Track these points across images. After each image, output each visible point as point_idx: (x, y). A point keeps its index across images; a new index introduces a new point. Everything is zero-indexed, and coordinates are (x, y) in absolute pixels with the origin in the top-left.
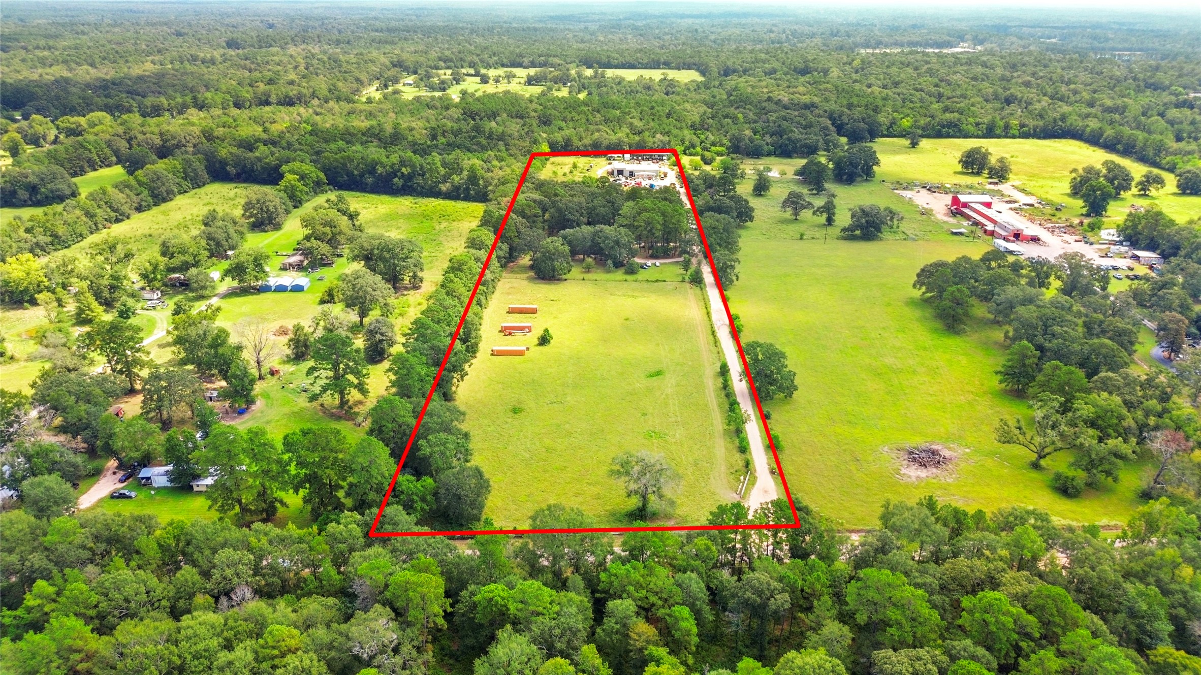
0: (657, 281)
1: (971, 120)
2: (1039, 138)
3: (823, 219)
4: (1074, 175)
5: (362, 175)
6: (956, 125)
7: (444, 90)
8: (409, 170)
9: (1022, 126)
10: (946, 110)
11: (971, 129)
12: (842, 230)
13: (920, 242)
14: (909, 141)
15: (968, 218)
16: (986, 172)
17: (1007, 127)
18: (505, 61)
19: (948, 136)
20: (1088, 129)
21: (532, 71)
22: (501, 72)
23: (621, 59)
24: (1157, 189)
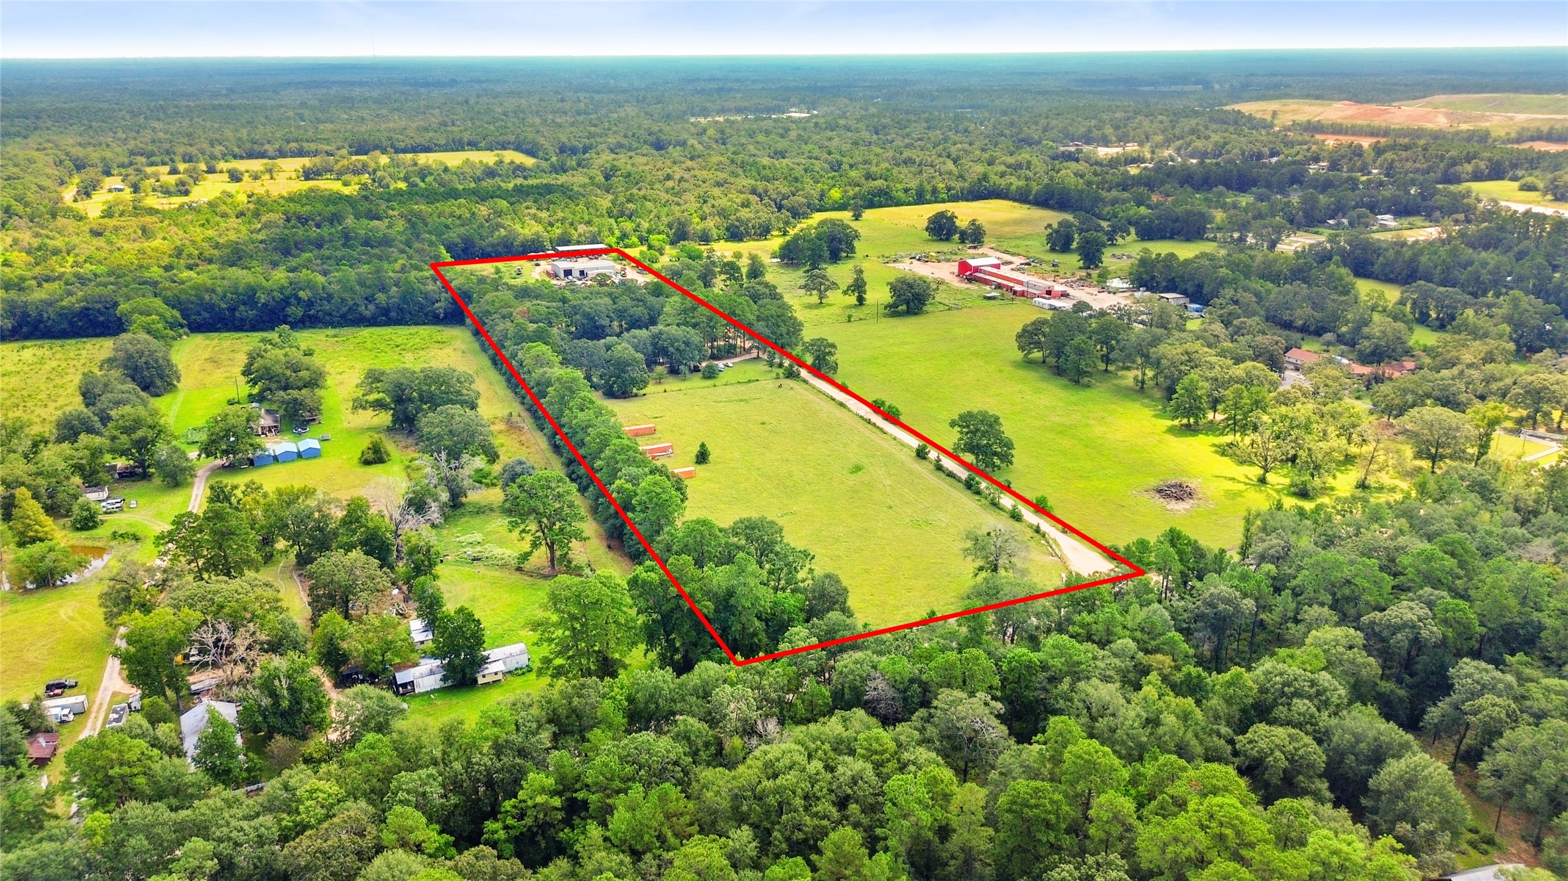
0: (750, 381)
1: (899, 186)
2: (967, 200)
3: (853, 300)
4: (1050, 231)
5: (233, 309)
6: (886, 193)
7: (186, 193)
8: (310, 294)
9: (949, 189)
10: (869, 177)
11: (901, 195)
12: (886, 308)
13: (965, 310)
14: (851, 214)
15: (986, 282)
16: (957, 236)
17: (935, 191)
18: (236, 150)
19: (881, 206)
20: (1014, 187)
21: (306, 162)
22: (257, 165)
23: (409, 142)
24: (1124, 238)
